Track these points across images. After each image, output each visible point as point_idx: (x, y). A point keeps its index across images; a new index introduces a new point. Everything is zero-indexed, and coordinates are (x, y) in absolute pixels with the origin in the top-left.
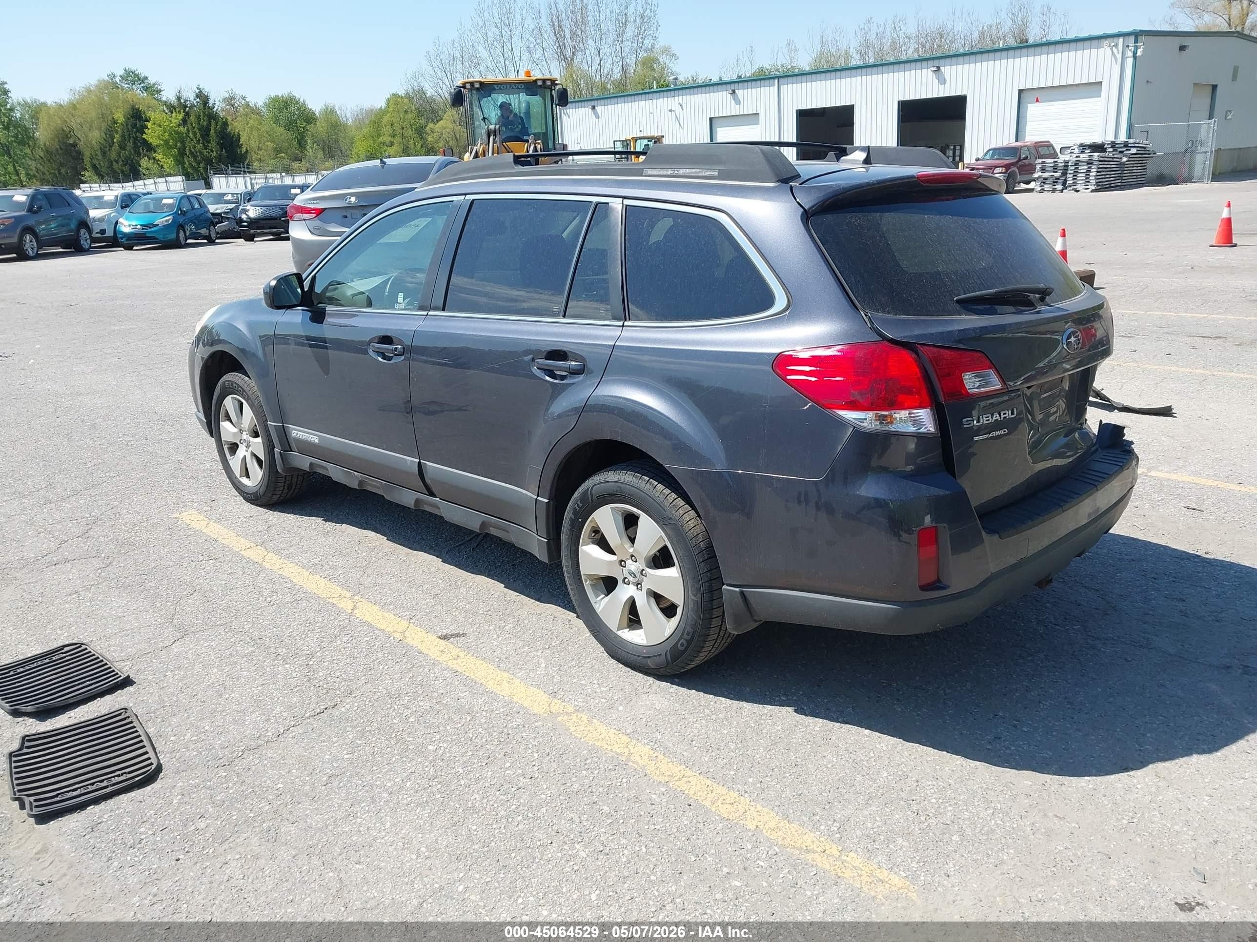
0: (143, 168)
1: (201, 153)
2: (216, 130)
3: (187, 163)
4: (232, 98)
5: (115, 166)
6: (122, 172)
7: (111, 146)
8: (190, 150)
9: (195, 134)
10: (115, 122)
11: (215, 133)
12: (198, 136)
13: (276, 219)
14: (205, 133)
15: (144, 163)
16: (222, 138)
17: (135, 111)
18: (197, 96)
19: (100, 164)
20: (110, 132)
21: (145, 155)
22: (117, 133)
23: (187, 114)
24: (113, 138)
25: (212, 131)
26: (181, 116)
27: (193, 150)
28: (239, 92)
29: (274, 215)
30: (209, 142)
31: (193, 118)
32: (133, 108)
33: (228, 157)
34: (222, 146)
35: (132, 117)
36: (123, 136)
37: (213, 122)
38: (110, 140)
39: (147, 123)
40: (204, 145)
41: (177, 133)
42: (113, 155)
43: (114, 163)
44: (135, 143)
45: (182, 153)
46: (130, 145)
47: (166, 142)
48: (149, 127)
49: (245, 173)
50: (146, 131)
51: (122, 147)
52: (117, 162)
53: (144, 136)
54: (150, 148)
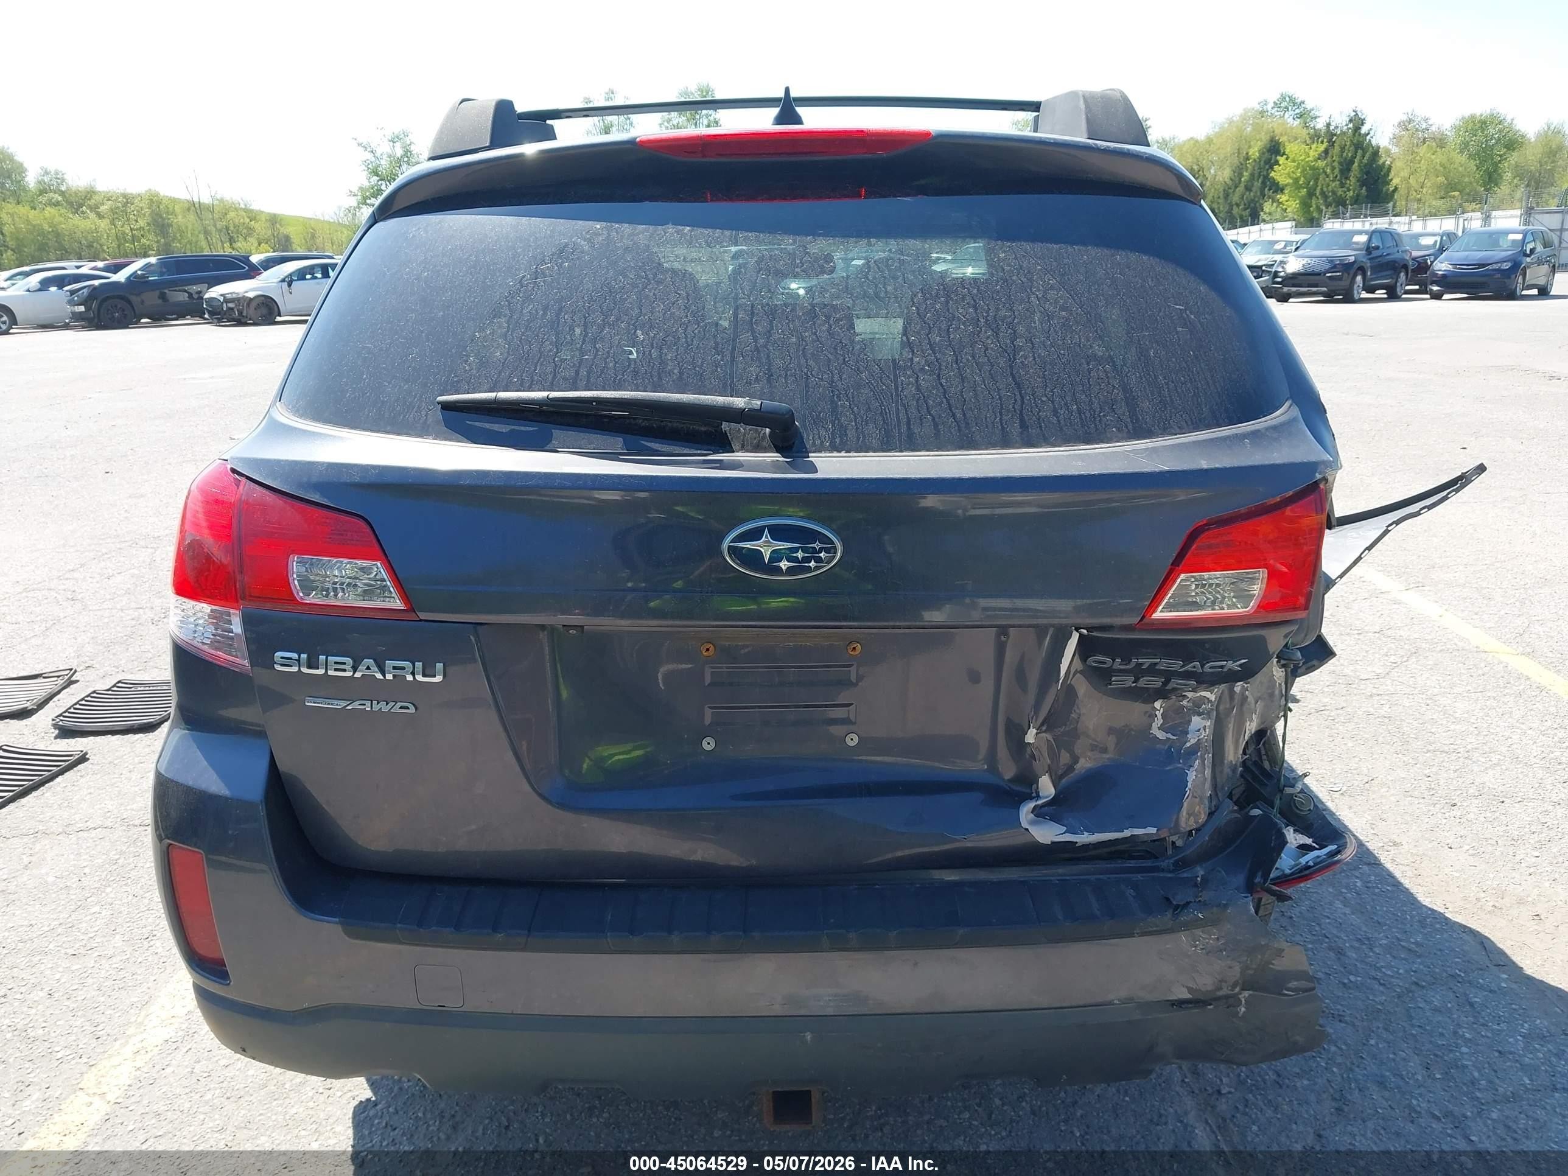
0: (1265, 213)
1: (1334, 192)
2: (1361, 162)
3: (1314, 206)
4: (1410, 121)
5: (1235, 210)
6: (1241, 217)
7: (1236, 187)
8: (1322, 189)
9: (1333, 169)
10: (1248, 159)
11: (1359, 166)
12: (1337, 171)
13: (1320, 274)
14: (1346, 168)
15: (1268, 206)
16: (1367, 173)
17: (1273, 143)
18: (1351, 121)
19: (1219, 208)
20: (1238, 171)
21: (1269, 197)
22: (1247, 171)
23: (1332, 144)
24: (1241, 175)
25: (1356, 164)
26: (1322, 148)
27: (1325, 189)
28: (1421, 112)
29: (1317, 269)
30: (1347, 178)
31: (1337, 149)
32: (1272, 140)
33: (1367, 197)
34: (1363, 183)
35: (1269, 151)
36: (1252, 175)
37: (1360, 152)
38: (1237, 179)
39: (1279, 158)
40: (1341, 182)
41: (1313, 168)
42: (1236, 198)
43: (1235, 207)
44: (1264, 183)
45: (1311, 194)
46: (1258, 184)
47: (1297, 180)
48: (1280, 163)
49: (1366, 217)
50: (1276, 167)
51: (1248, 188)
52: (1238, 205)
53: (1272, 174)
54: (1278, 189)
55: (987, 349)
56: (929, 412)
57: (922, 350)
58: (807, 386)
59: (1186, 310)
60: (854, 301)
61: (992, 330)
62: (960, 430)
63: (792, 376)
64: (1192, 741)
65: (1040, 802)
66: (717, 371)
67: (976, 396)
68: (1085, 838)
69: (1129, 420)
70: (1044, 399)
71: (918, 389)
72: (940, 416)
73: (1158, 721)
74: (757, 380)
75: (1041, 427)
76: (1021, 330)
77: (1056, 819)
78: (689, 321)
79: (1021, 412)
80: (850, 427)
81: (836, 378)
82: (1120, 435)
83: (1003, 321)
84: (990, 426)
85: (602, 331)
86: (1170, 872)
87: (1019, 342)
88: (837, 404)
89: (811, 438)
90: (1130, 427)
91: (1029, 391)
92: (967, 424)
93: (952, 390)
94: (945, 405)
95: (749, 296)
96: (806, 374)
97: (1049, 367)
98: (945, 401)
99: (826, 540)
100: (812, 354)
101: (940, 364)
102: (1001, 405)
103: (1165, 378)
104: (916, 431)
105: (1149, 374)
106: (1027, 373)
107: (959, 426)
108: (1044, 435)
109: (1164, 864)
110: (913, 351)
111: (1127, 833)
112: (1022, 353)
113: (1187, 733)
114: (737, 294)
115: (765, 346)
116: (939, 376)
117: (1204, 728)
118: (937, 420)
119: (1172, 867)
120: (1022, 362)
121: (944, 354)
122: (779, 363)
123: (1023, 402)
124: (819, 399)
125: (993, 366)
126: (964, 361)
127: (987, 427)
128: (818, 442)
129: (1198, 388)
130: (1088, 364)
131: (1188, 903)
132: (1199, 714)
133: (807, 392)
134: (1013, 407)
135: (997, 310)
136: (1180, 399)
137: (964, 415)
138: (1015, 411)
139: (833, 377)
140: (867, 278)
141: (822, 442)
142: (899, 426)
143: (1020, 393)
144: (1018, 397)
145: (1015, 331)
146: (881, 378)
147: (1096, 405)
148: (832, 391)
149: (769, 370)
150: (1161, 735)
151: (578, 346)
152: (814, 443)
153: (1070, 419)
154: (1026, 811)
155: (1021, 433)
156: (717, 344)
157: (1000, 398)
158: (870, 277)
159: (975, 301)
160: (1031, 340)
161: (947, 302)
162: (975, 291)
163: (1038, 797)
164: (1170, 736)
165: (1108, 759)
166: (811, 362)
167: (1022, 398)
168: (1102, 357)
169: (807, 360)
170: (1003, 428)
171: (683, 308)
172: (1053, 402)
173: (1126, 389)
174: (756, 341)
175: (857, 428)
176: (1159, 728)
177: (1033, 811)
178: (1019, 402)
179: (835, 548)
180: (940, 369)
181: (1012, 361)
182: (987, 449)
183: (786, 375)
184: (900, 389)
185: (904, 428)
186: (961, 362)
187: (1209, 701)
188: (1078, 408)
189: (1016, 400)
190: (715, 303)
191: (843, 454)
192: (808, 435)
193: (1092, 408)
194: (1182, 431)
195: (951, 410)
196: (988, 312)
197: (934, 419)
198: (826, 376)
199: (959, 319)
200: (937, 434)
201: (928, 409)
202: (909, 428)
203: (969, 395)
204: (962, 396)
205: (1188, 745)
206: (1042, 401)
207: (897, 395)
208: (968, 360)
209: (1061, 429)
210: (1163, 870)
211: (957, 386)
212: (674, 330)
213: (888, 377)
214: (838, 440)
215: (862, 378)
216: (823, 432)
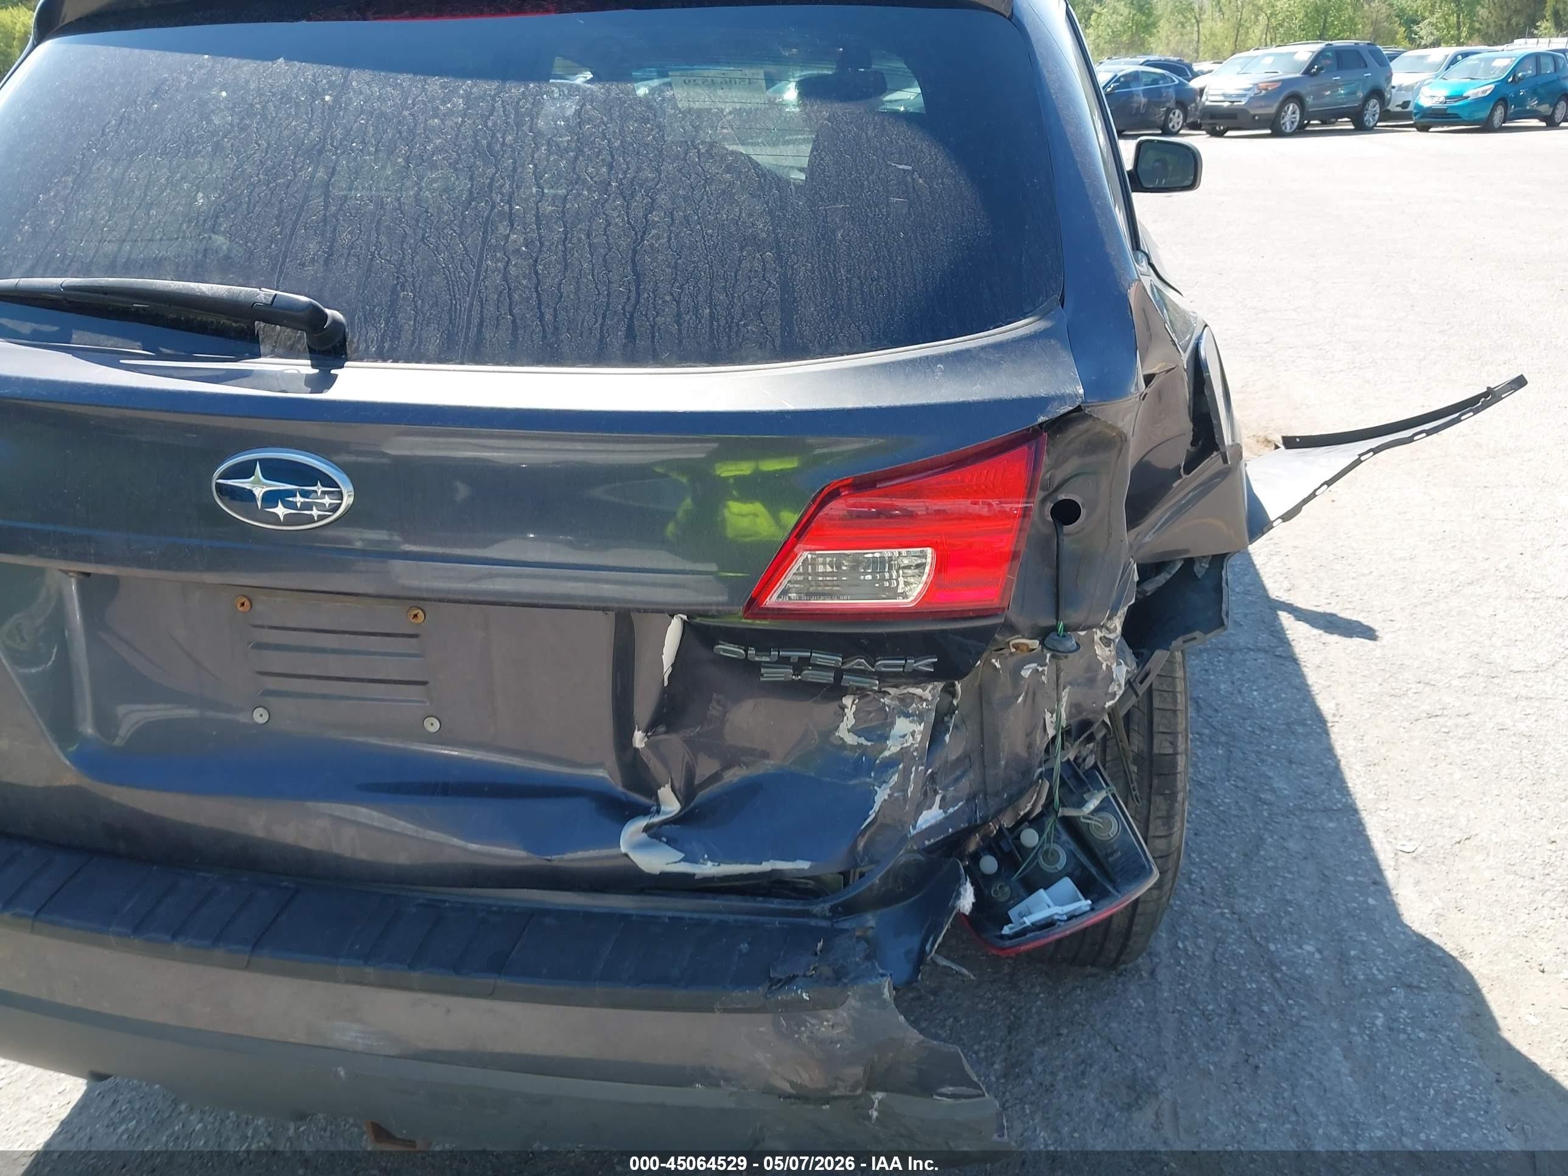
55: (609, 225)
56: (511, 311)
57: (525, 223)
58: (369, 270)
59: (914, 171)
60: (459, 155)
61: (624, 198)
62: (544, 337)
63: (355, 256)
64: (893, 748)
65: (657, 819)
66: (270, 247)
67: (578, 289)
68: (708, 869)
69: (778, 332)
70: (668, 298)
71: (505, 278)
72: (523, 318)
73: (849, 720)
74: (313, 260)
75: (653, 337)
76: (662, 198)
77: (672, 842)
78: (259, 181)
79: (632, 315)
80: (406, 327)
81: (408, 258)
82: (760, 354)
83: (641, 186)
84: (586, 334)
85: (162, 193)
86: (824, 918)
87: (654, 217)
88: (398, 296)
89: (355, 340)
90: (778, 342)
91: (650, 286)
92: (556, 329)
93: (549, 281)
94: (534, 302)
95: (337, 148)
96: (373, 254)
97: (686, 252)
98: (535, 295)
99: (328, 481)
100: (388, 227)
101: (541, 243)
102: (608, 304)
103: (849, 271)
104: (487, 336)
105: (827, 267)
106: (655, 260)
107: (544, 329)
108: (654, 350)
109: (816, 909)
110: (512, 225)
111: (767, 866)
112: (654, 232)
113: (887, 738)
114: (324, 146)
115: (335, 216)
116: (536, 261)
117: (913, 734)
118: (518, 321)
119: (828, 914)
120: (651, 246)
121: (551, 230)
122: (345, 237)
123: (637, 302)
124: (379, 288)
125: (610, 250)
126: (575, 240)
127: (581, 335)
128: (362, 347)
129: (895, 287)
130: (742, 249)
131: (795, 977)
132: (907, 715)
133: (367, 277)
134: (623, 308)
135: (639, 169)
136: (864, 302)
137: (555, 316)
138: (624, 314)
139: (404, 258)
140: (486, 126)
141: (368, 347)
142: (468, 328)
143: (637, 288)
144: (633, 295)
145: (653, 200)
146: (462, 261)
147: (737, 311)
148: (398, 278)
149: (331, 248)
150: (851, 739)
151: (132, 212)
152: (357, 349)
153: (696, 328)
154: (633, 830)
155: (625, 345)
156: (281, 211)
157: (609, 295)
158: (490, 124)
159: (613, 157)
160: (672, 213)
161: (576, 158)
162: (617, 144)
163: (658, 812)
164: (863, 741)
165: (772, 765)
166: (383, 239)
167: (638, 295)
168: (764, 241)
169: (378, 235)
170: (602, 337)
171: (258, 163)
172: (678, 303)
173: (785, 285)
174: (326, 207)
175: (415, 329)
176: (849, 731)
177: (647, 829)
178: (633, 300)
179: (341, 494)
180: (540, 251)
181: (638, 241)
182: (573, 365)
183: (349, 254)
184: (482, 277)
185: (474, 330)
186: (570, 242)
187: (921, 699)
188: (711, 313)
189: (628, 299)
190: (295, 157)
191: (389, 364)
192: (353, 337)
193: (730, 313)
194: (853, 348)
195: (539, 308)
196: (625, 173)
197: (514, 321)
198: (395, 257)
199: (585, 182)
200: (513, 344)
201: (510, 304)
202: (479, 331)
203: (568, 289)
204: (559, 290)
205: (887, 753)
206: (665, 302)
207: (476, 285)
208: (579, 239)
209: (680, 342)
210: (815, 916)
211: (556, 276)
212: (239, 192)
213: (472, 260)
214: (386, 345)
215: (437, 260)
216: (372, 334)
